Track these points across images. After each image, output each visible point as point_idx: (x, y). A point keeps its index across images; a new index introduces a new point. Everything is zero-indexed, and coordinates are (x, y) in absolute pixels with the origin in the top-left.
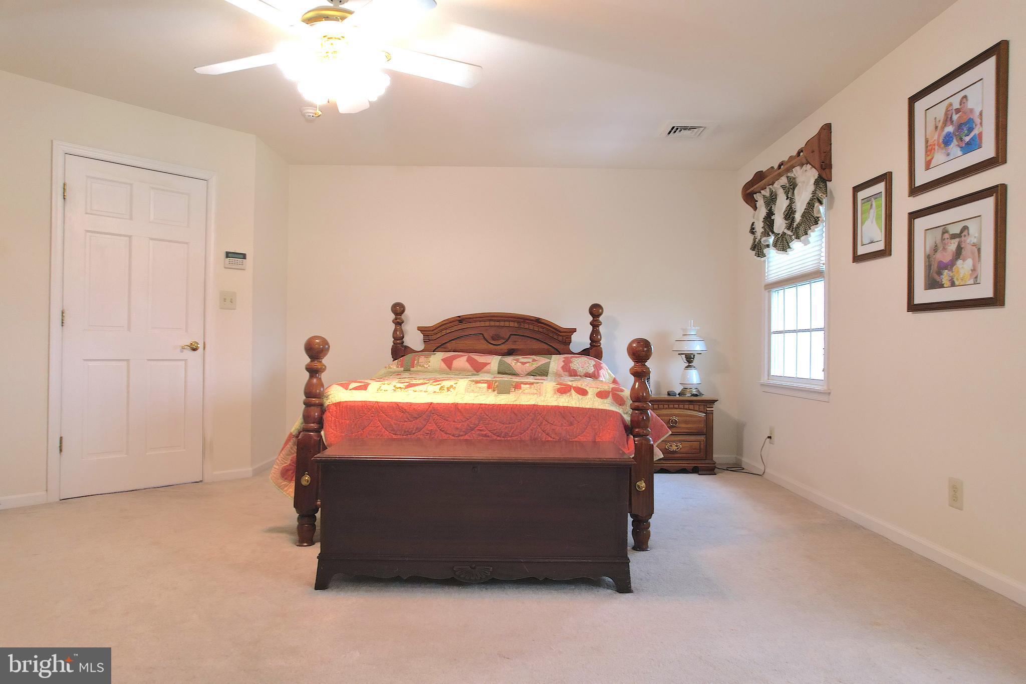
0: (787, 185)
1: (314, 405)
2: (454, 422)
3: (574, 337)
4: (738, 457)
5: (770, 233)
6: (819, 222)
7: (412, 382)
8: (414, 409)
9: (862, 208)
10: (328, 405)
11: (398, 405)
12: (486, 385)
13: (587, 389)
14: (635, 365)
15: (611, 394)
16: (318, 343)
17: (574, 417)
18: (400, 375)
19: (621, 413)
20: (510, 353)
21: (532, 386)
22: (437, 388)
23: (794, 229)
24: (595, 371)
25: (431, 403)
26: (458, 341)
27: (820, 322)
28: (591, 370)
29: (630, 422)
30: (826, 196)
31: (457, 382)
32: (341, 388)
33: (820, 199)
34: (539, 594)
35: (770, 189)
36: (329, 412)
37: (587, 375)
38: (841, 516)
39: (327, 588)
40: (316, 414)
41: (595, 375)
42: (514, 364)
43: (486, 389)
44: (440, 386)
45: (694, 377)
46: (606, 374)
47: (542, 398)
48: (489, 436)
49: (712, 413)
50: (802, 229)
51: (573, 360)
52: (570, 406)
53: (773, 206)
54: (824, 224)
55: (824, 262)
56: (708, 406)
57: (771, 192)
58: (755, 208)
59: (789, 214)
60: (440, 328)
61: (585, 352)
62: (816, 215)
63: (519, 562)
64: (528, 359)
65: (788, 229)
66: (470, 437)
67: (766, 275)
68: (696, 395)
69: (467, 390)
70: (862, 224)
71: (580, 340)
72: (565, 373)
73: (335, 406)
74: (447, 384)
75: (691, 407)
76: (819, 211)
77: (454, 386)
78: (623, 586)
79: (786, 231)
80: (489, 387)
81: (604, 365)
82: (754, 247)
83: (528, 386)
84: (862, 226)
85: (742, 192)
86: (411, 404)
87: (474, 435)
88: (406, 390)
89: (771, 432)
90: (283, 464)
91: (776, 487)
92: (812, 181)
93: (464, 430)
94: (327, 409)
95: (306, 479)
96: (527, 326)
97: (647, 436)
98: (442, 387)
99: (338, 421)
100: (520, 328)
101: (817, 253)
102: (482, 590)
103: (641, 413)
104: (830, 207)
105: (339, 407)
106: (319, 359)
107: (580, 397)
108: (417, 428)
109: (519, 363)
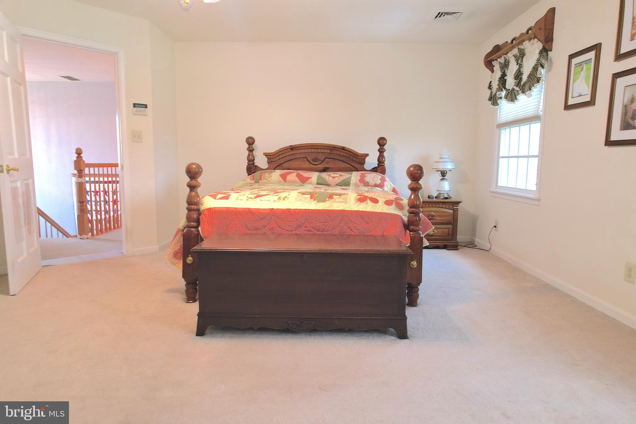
0: (518, 55)
1: (194, 210)
2: (288, 221)
3: (367, 160)
4: (473, 238)
5: (503, 89)
6: (540, 81)
7: (259, 194)
8: (261, 212)
9: (574, 70)
10: (203, 210)
11: (249, 210)
12: (309, 196)
13: (378, 199)
14: (412, 183)
15: (394, 203)
16: (194, 168)
17: (369, 218)
18: (252, 186)
19: (402, 216)
20: (325, 170)
21: (341, 197)
22: (276, 198)
23: (521, 86)
24: (381, 182)
25: (272, 209)
26: (290, 162)
27: (535, 150)
28: (379, 182)
29: (407, 222)
30: (547, 62)
31: (289, 194)
32: (212, 198)
33: (542, 64)
34: (345, 340)
35: (505, 57)
36: (204, 215)
37: (376, 186)
38: (543, 281)
39: (204, 335)
40: (195, 216)
41: (381, 185)
42: (327, 178)
43: (309, 199)
44: (278, 197)
45: (446, 186)
46: (388, 185)
47: (348, 205)
48: (311, 231)
49: (457, 210)
50: (527, 86)
51: (367, 175)
52: (367, 210)
53: (506, 70)
54: (544, 82)
55: (541, 110)
56: (455, 206)
57: (505, 60)
58: (493, 71)
59: (518, 76)
60: (279, 154)
61: (374, 170)
62: (538, 76)
63: (333, 318)
64: (337, 174)
65: (517, 86)
66: (299, 231)
67: (498, 118)
68: (447, 198)
69: (296, 200)
70: (573, 83)
71: (371, 161)
72: (361, 184)
73: (208, 211)
74: (282, 195)
75: (444, 206)
76: (541, 73)
77: (288, 196)
78: (402, 334)
79: (515, 88)
80: (311, 198)
81: (387, 179)
82: (490, 99)
83: (338, 196)
84: (573, 84)
85: (484, 60)
86: (259, 209)
87: (301, 230)
88: (255, 199)
89: (496, 223)
90: (175, 249)
91: (498, 259)
92: (537, 51)
93: (294, 227)
94: (202, 212)
95: (190, 259)
96: (336, 152)
97: (419, 231)
98: (279, 197)
99: (210, 221)
100: (331, 153)
101: (537, 103)
102: (307, 337)
103: (415, 216)
104: (549, 70)
105: (211, 211)
106: (195, 178)
107: (374, 204)
108: (263, 226)
109: (331, 178)
